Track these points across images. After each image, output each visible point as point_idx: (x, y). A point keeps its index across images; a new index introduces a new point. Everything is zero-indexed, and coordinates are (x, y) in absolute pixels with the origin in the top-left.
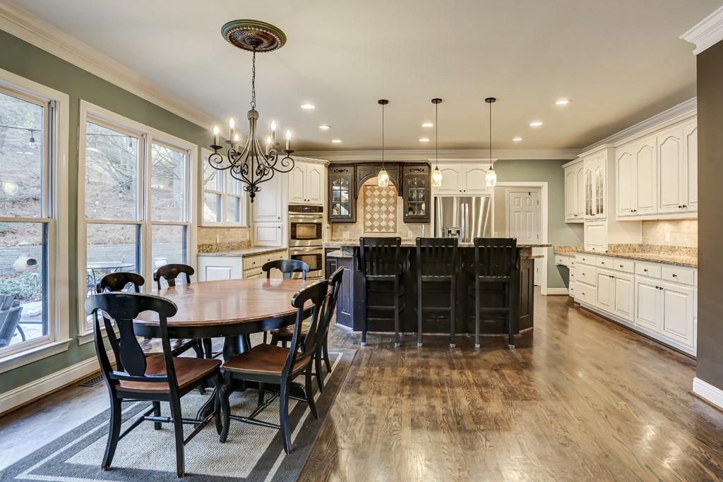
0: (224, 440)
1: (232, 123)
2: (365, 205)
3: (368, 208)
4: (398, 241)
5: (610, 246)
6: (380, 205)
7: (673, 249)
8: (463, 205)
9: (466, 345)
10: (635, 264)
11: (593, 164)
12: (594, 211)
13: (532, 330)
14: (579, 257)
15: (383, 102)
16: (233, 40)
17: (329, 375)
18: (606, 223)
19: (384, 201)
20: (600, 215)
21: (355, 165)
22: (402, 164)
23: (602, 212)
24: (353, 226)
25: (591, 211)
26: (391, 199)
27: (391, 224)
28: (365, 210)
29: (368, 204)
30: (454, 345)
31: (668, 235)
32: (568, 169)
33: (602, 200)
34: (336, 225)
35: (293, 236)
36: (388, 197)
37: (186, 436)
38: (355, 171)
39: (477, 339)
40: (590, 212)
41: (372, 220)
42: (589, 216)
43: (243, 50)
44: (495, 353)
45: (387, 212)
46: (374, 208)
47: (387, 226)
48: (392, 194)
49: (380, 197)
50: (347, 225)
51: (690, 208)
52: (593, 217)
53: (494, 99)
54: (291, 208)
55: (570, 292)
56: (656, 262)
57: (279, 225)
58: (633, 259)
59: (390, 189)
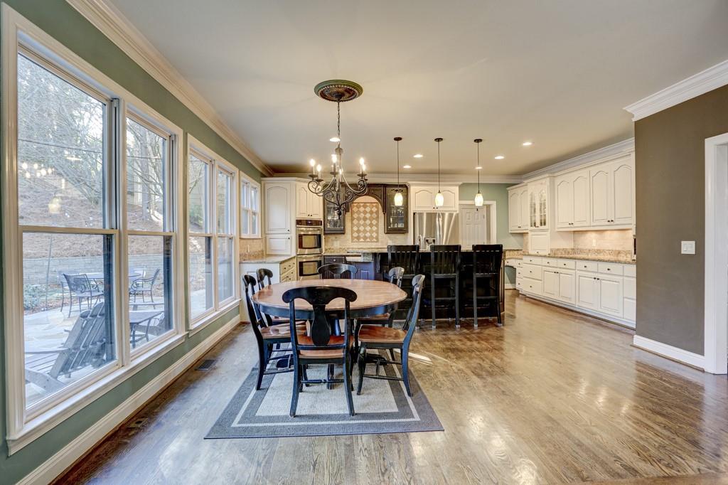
2: (352, 219)
3: (355, 222)
4: (417, 248)
5: (552, 250)
6: (365, 219)
7: (598, 251)
9: (468, 326)
10: (576, 262)
11: (536, 189)
12: (538, 224)
14: (526, 259)
15: (398, 139)
16: (323, 96)
18: (548, 233)
19: (368, 216)
20: (543, 227)
22: (386, 186)
23: (545, 224)
24: (342, 236)
25: (535, 224)
26: (374, 214)
27: (374, 235)
28: (352, 223)
29: (354, 219)
30: (459, 326)
32: (511, 191)
33: (545, 215)
34: (329, 236)
35: (300, 245)
36: (371, 212)
39: (476, 321)
41: (358, 231)
42: (534, 228)
43: (326, 101)
44: (491, 329)
45: (371, 225)
46: (360, 222)
47: (371, 237)
48: (374, 209)
49: (365, 212)
50: (338, 236)
51: (616, 222)
52: (537, 228)
53: (481, 140)
54: (299, 222)
55: (517, 287)
56: (594, 260)
57: (289, 236)
58: (575, 259)
59: (373, 206)
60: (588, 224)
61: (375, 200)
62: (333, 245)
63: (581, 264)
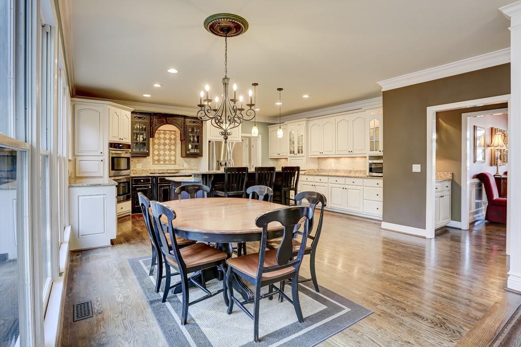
2: (155, 144)
3: (156, 147)
6: (165, 144)
12: (296, 152)
18: (305, 159)
19: (167, 141)
20: (300, 154)
21: (151, 114)
22: (185, 117)
23: (302, 152)
24: (144, 160)
26: (173, 140)
27: (173, 158)
28: (153, 148)
32: (271, 128)
33: (302, 146)
35: (113, 167)
36: (170, 139)
38: (152, 119)
40: (292, 152)
41: (159, 155)
42: (292, 155)
45: (170, 150)
46: (160, 147)
47: (170, 160)
48: (173, 137)
49: (165, 139)
50: (139, 159)
51: (354, 152)
52: (295, 155)
53: (282, 89)
54: (112, 145)
56: (343, 177)
57: (102, 158)
58: (328, 176)
59: (172, 134)
60: (334, 154)
61: (176, 129)
62: (135, 166)
63: (332, 179)
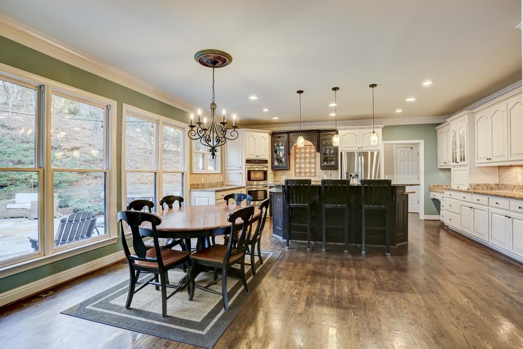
0: (191, 299)
1: (200, 112)
2: (296, 158)
3: (298, 160)
4: (310, 181)
5: (470, 185)
6: (305, 158)
8: (360, 157)
9: (356, 252)
10: (489, 198)
11: (458, 126)
12: (459, 160)
13: (407, 244)
14: (447, 193)
15: (300, 92)
16: (201, 62)
17: (262, 266)
18: (467, 168)
19: (308, 155)
20: (463, 163)
21: (288, 133)
22: (319, 131)
23: (464, 160)
24: (288, 172)
25: (456, 159)
27: (313, 170)
28: (295, 161)
30: (347, 251)
31: (520, 176)
33: (464, 151)
34: (277, 171)
35: (249, 179)
36: (310, 153)
37: (168, 295)
38: (288, 137)
39: (363, 248)
40: (455, 161)
41: (300, 168)
42: (455, 164)
44: (375, 258)
45: (310, 163)
46: (301, 161)
47: (311, 173)
48: (312, 151)
49: (306, 153)
50: (284, 171)
52: (458, 164)
53: (376, 85)
54: (248, 161)
55: (441, 218)
56: (505, 197)
57: (240, 172)
58: (487, 195)
59: (312, 148)
60: (506, 159)
61: (311, 144)
62: (280, 178)
63: (493, 200)
